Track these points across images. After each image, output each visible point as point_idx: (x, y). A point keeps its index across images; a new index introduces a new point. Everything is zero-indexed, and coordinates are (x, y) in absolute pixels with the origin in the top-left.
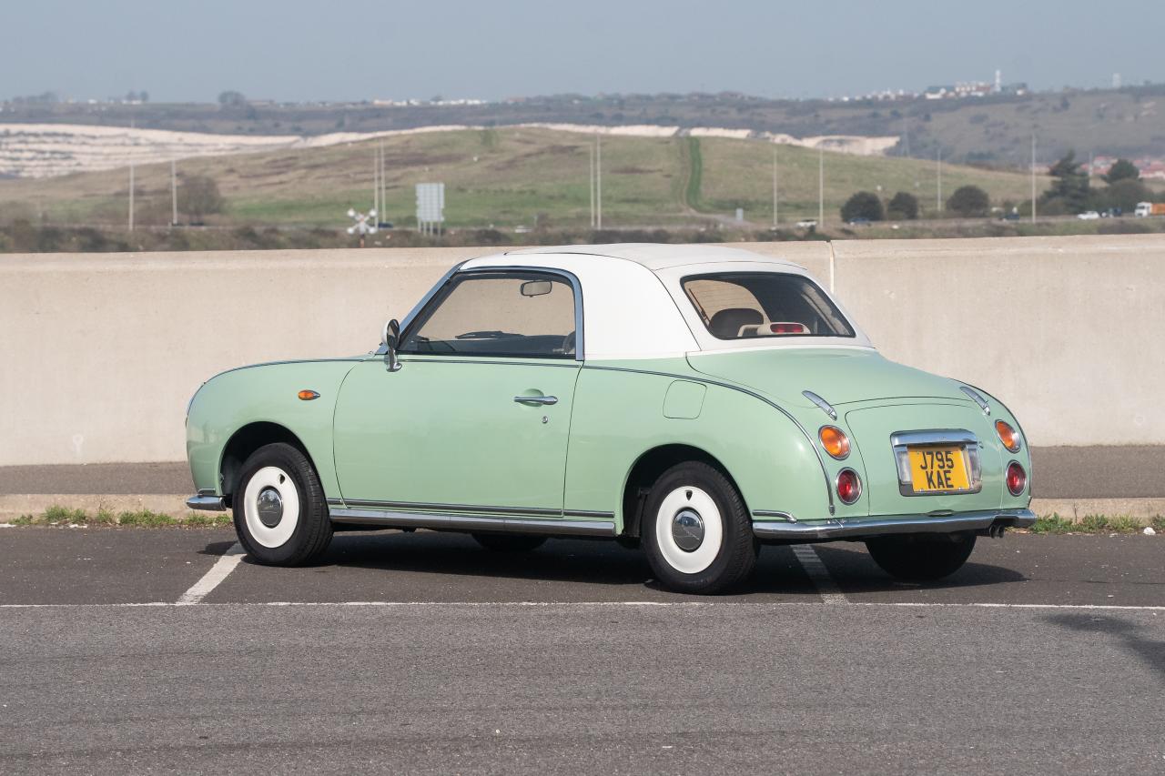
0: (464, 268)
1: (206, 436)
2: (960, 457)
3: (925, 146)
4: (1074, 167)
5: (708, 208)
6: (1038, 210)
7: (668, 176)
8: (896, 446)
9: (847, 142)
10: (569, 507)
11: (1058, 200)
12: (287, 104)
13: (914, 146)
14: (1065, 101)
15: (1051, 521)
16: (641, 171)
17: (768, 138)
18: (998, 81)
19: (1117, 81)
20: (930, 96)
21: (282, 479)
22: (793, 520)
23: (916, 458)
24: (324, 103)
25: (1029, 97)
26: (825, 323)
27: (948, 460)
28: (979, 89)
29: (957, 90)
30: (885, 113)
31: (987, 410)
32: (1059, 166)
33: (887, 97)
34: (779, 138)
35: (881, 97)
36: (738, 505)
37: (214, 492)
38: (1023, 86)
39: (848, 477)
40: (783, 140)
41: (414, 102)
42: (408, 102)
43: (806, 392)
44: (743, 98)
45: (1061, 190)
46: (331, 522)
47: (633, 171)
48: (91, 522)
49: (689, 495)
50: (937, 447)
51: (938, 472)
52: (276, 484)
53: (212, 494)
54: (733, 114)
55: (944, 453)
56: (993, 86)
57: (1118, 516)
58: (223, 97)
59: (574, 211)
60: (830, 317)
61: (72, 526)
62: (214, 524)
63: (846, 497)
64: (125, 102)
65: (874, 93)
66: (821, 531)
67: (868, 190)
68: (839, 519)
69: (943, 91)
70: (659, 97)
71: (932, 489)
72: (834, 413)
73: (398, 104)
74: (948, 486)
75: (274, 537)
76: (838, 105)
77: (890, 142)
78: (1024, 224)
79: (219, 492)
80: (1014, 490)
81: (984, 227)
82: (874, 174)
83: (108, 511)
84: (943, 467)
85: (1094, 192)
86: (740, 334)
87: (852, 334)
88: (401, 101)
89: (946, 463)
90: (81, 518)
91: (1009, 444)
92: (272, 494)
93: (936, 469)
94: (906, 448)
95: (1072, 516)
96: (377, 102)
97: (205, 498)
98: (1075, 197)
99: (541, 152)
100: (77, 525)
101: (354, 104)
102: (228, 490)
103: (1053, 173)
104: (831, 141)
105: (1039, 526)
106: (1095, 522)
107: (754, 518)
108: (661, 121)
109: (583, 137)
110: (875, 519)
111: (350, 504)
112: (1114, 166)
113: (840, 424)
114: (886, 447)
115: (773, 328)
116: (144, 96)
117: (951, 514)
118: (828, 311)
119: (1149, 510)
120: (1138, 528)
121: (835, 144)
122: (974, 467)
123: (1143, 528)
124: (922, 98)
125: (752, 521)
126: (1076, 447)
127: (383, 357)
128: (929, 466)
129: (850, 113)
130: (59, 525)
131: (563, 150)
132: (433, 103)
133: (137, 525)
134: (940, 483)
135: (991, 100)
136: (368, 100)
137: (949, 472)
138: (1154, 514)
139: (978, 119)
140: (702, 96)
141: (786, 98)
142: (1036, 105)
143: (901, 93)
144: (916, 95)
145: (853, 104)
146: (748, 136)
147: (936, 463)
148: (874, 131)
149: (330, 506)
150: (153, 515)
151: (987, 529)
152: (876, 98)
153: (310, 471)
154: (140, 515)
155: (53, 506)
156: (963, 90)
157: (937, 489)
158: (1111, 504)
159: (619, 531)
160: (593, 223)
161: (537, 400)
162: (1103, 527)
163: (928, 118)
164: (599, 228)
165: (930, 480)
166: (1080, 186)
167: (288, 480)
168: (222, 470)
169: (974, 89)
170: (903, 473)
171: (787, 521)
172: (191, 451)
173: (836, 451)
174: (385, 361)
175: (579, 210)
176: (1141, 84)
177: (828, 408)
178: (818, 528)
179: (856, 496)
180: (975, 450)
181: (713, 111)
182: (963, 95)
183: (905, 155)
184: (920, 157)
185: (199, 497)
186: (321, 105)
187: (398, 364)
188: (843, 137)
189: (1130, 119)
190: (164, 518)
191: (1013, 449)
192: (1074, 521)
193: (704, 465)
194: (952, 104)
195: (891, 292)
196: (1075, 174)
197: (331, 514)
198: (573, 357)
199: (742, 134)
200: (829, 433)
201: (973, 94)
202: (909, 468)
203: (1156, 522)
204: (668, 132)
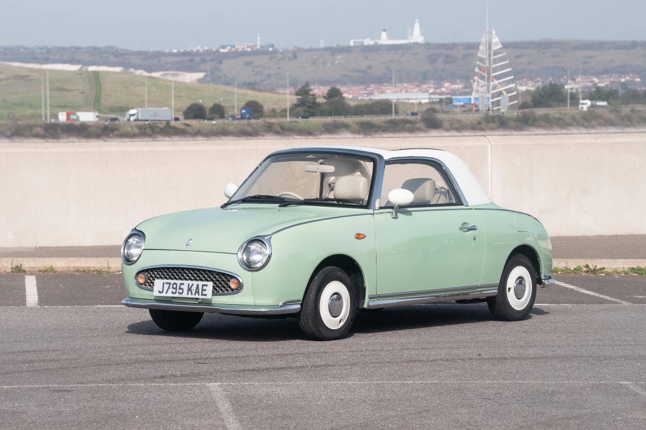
3: (220, 78)
4: (308, 91)
5: (106, 111)
6: (290, 113)
7: (83, 93)
9: (177, 75)
11: (300, 109)
13: (213, 78)
14: (295, 54)
16: (66, 90)
17: (132, 72)
18: (258, 43)
19: (322, 44)
20: (222, 50)
25: (275, 52)
28: (248, 47)
29: (237, 47)
30: (197, 59)
32: (300, 90)
33: (198, 50)
34: (139, 72)
35: (195, 50)
38: (272, 46)
40: (141, 74)
44: (117, 50)
45: (301, 103)
47: (62, 90)
54: (112, 58)
56: (256, 45)
59: (29, 112)
65: (191, 48)
67: (196, 102)
69: (229, 48)
70: (70, 48)
76: (171, 54)
77: (201, 75)
78: (283, 122)
81: (262, 123)
82: (198, 93)
85: (319, 105)
98: (309, 107)
99: (8, 79)
103: (297, 94)
104: (168, 74)
108: (72, 62)
109: (32, 70)
112: (329, 91)
121: (170, 76)
124: (217, 51)
129: (178, 59)
131: (21, 77)
135: (255, 53)
139: (248, 64)
140: (95, 48)
141: (142, 50)
142: (279, 56)
143: (206, 48)
144: (214, 50)
145: (179, 54)
146: (121, 70)
148: (191, 69)
152: (192, 51)
156: (240, 47)
160: (43, 119)
163: (221, 62)
164: (48, 122)
166: (312, 101)
169: (246, 47)
175: (32, 111)
176: (335, 46)
181: (101, 57)
182: (240, 50)
183: (209, 82)
184: (217, 83)
188: (174, 72)
189: (329, 65)
194: (235, 55)
196: (309, 94)
199: (118, 69)
201: (245, 49)
204: (75, 68)
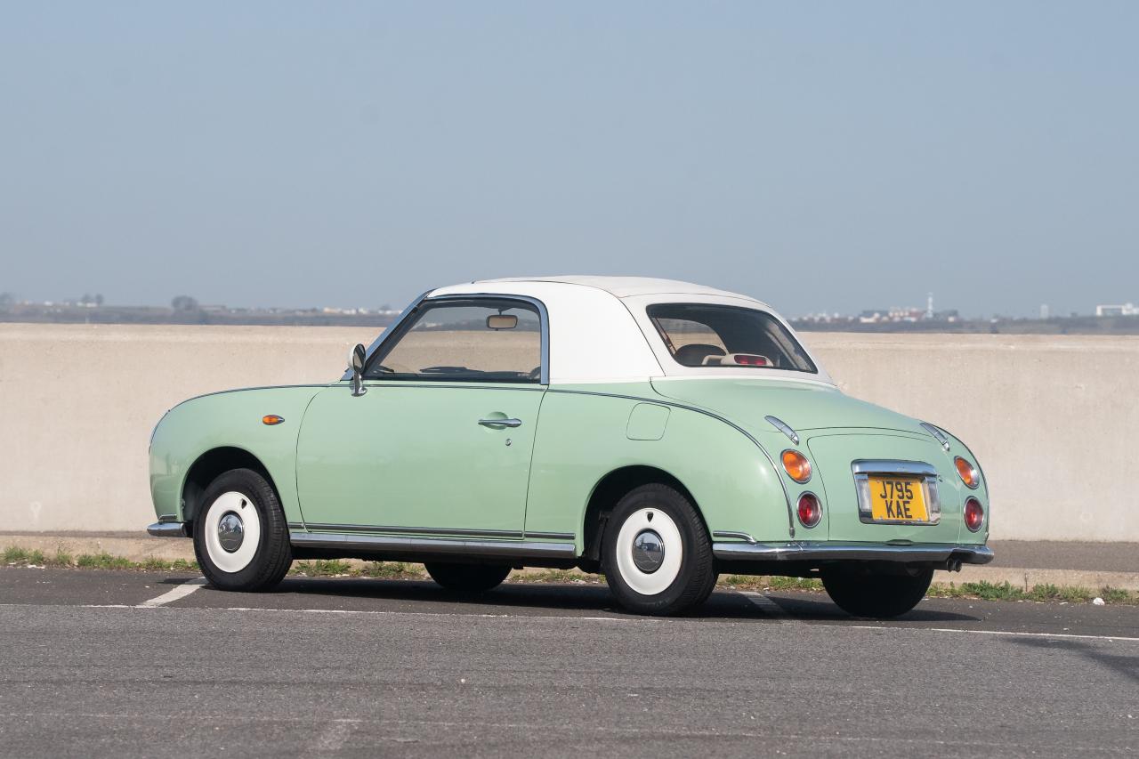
0: (432, 295)
1: (169, 467)
2: (919, 489)
8: (856, 473)
10: (530, 529)
12: (239, 310)
15: (1002, 588)
18: (930, 307)
19: (1045, 312)
20: (864, 320)
21: (244, 504)
22: (753, 541)
23: (876, 487)
24: (274, 310)
25: (960, 324)
26: (787, 359)
27: (907, 491)
28: (911, 314)
29: (891, 314)
31: (947, 446)
33: (822, 319)
35: (817, 319)
36: (699, 526)
37: (175, 517)
38: (954, 313)
39: (809, 501)
41: (363, 311)
42: (357, 310)
43: (769, 418)
46: (291, 546)
48: (48, 562)
49: (650, 517)
50: (897, 477)
51: (898, 502)
52: (238, 509)
53: (173, 520)
55: (904, 485)
56: (925, 312)
57: (1068, 586)
58: (176, 302)
60: (792, 353)
61: (30, 566)
62: (172, 569)
63: (807, 521)
64: (80, 304)
65: (811, 315)
66: (780, 553)
68: (799, 542)
69: (877, 315)
71: (892, 518)
72: (796, 438)
73: (347, 312)
74: (907, 517)
75: (234, 562)
79: (180, 518)
80: (972, 526)
83: (66, 553)
84: (902, 498)
86: (704, 362)
87: (814, 371)
88: (350, 309)
89: (905, 494)
90: (39, 559)
91: (967, 481)
92: (233, 520)
93: (895, 499)
94: (866, 477)
95: (1023, 584)
96: (327, 310)
97: (166, 524)
100: (35, 566)
101: (305, 311)
102: (189, 517)
105: (990, 593)
106: (1045, 591)
107: (714, 539)
110: (834, 544)
111: (311, 527)
113: (802, 449)
114: (847, 475)
115: (737, 358)
116: (99, 299)
117: (908, 543)
118: (791, 348)
119: (1099, 581)
120: (1088, 599)
122: (933, 499)
123: (1093, 599)
124: (856, 321)
125: (712, 543)
126: (1023, 541)
127: (348, 383)
128: (889, 495)
130: (18, 564)
132: (381, 312)
133: (95, 567)
134: (899, 513)
135: (921, 326)
136: (318, 307)
137: (908, 502)
138: (1104, 585)
143: (836, 316)
144: (851, 318)
147: (896, 493)
149: (291, 531)
150: (112, 559)
151: (944, 562)
152: (813, 320)
153: (272, 496)
154: (98, 557)
155: (12, 547)
156: (896, 314)
157: (896, 518)
158: (1062, 574)
159: (579, 553)
161: (501, 423)
162: (1053, 596)
165: (889, 509)
167: (250, 504)
168: (184, 495)
169: (907, 314)
170: (863, 500)
171: (747, 542)
172: (154, 485)
173: (798, 475)
174: (351, 387)
176: (1068, 315)
177: (790, 433)
178: (778, 550)
179: (816, 519)
180: (934, 483)
182: (897, 319)
185: (160, 523)
186: (271, 312)
187: (363, 389)
190: (122, 561)
191: (972, 485)
192: (1024, 589)
193: (665, 487)
195: (845, 383)
197: (292, 538)
198: (538, 381)
200: (791, 458)
201: (907, 319)
202: (869, 496)
203: (1106, 593)
